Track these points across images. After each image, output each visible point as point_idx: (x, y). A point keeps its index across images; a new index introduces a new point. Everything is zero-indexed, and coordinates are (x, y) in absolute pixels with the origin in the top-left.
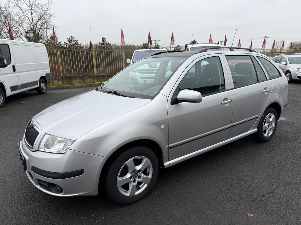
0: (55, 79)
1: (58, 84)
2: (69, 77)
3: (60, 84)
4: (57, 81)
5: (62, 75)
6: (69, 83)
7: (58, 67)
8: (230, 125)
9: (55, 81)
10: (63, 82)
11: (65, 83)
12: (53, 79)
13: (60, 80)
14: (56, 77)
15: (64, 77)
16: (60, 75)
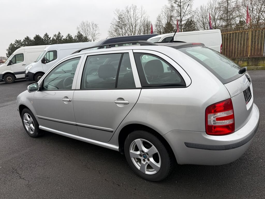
0: (240, 60)
1: (243, 65)
2: (255, 58)
3: (244, 65)
4: (242, 62)
5: (250, 56)
6: (255, 65)
7: (246, 48)
8: (75, 123)
9: (240, 62)
10: (248, 63)
11: (251, 64)
12: (239, 59)
13: (245, 61)
14: (242, 58)
15: (251, 58)
16: (248, 56)
